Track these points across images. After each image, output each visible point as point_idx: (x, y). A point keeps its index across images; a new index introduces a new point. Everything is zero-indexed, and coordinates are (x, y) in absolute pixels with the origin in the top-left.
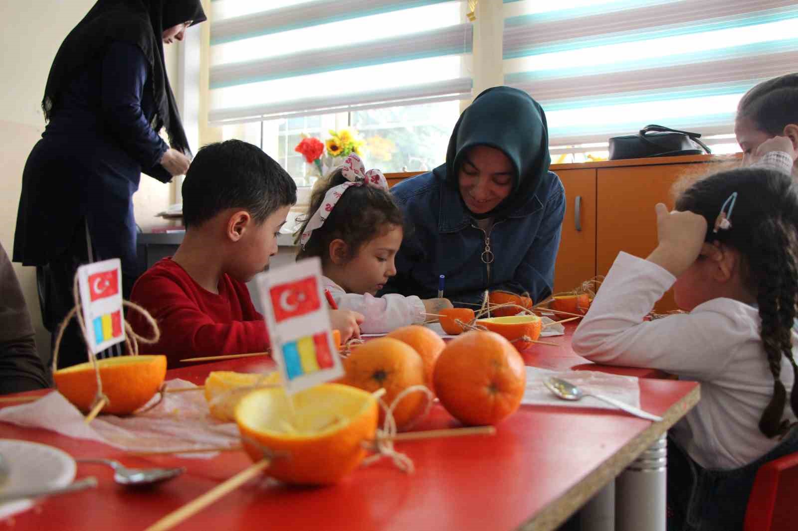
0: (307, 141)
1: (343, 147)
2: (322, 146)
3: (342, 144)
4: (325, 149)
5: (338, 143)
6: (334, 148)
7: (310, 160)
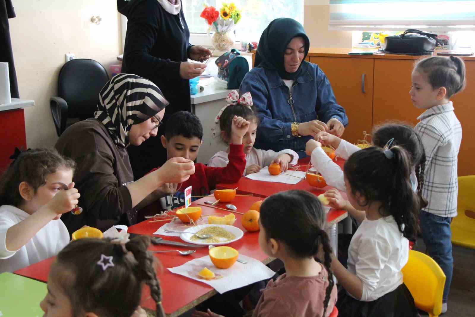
0: (208, 10)
1: (231, 14)
2: (217, 13)
3: (230, 12)
4: (220, 15)
5: (228, 11)
6: (225, 14)
7: (210, 23)
